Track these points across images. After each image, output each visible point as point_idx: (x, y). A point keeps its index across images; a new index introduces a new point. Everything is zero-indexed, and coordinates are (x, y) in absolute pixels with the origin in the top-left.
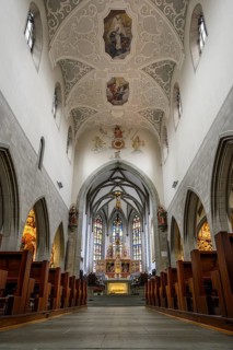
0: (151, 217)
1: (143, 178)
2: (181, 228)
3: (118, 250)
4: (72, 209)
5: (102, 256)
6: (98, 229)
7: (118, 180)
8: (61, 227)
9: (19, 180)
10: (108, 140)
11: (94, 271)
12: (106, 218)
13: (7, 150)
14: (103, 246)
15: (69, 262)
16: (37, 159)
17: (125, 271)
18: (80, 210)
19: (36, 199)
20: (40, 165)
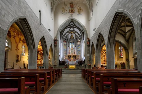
0: (84, 41)
1: (82, 26)
2: (95, 47)
3: (72, 52)
4: (55, 39)
5: (67, 54)
6: (65, 44)
7: (72, 26)
8: (51, 46)
9: (33, 31)
10: (68, 9)
11: (64, 59)
12: (68, 40)
13: (25, 19)
14: (67, 50)
15: (55, 58)
16: (39, 20)
17: (75, 59)
18: (58, 39)
19: (40, 37)
20: (40, 23)
